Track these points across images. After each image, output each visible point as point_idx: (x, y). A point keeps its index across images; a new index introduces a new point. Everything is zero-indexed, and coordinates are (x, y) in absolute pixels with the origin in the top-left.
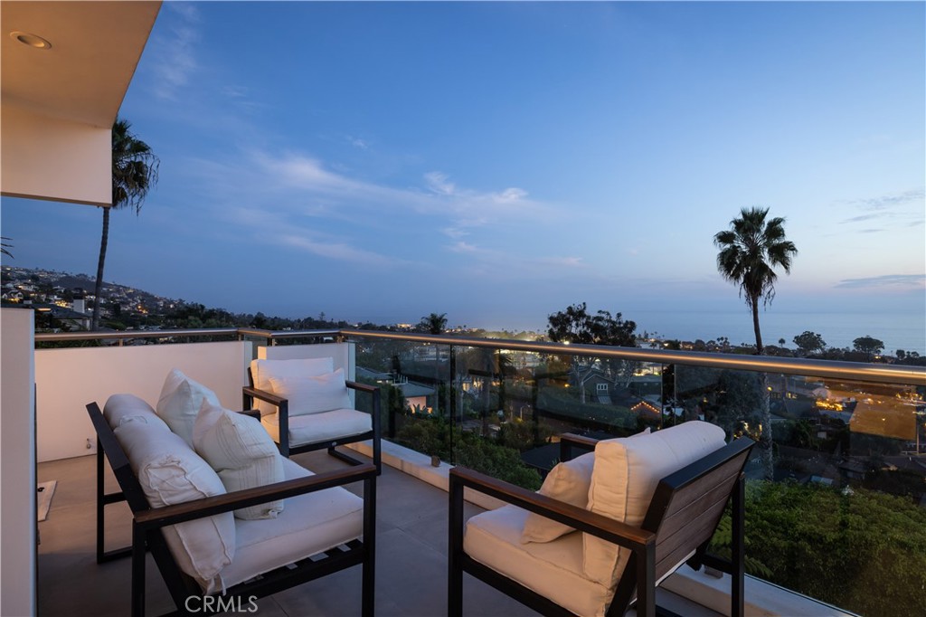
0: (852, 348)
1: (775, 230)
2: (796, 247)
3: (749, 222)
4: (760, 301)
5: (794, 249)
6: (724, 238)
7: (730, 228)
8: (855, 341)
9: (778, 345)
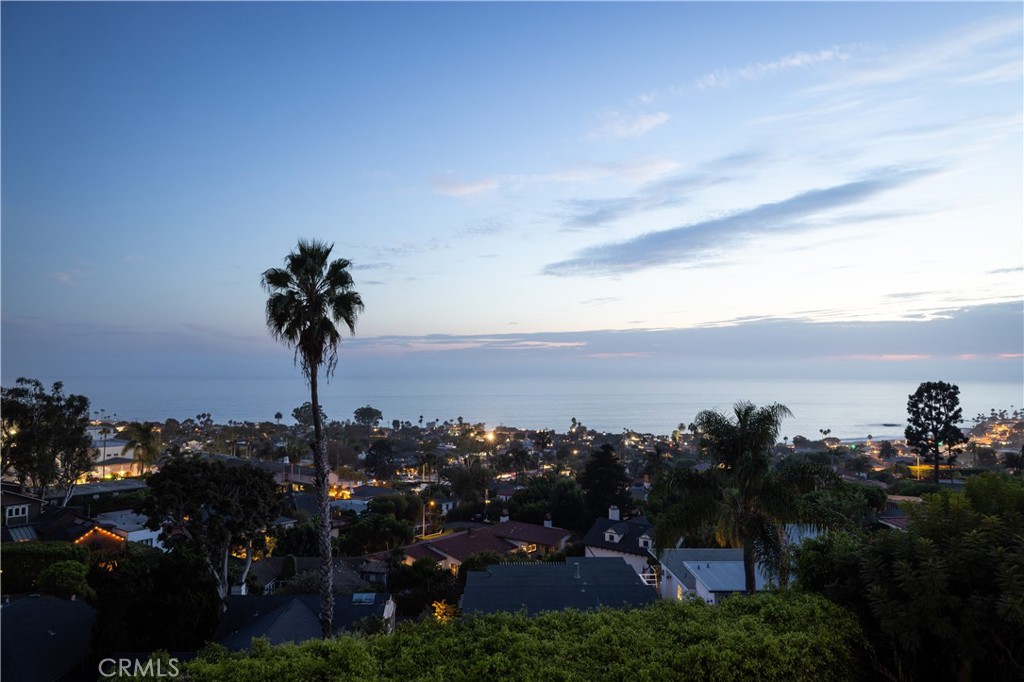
0: (353, 420)
1: (339, 275)
2: (363, 300)
3: (308, 260)
4: (321, 370)
5: (360, 303)
6: (276, 278)
7: (282, 265)
8: (356, 412)
9: (275, 421)
